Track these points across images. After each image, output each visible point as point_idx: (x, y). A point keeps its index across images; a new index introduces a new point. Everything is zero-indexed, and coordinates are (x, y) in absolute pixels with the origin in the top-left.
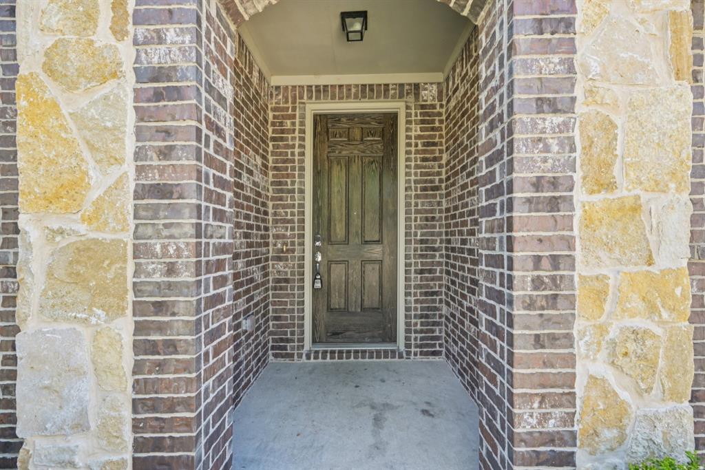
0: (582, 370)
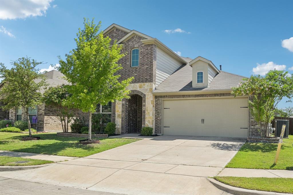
0: (146, 123)
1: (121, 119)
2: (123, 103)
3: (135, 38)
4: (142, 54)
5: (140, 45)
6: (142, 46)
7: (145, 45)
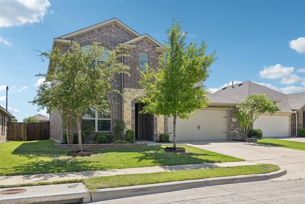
0: (158, 130)
1: (131, 126)
2: (133, 109)
3: (144, 42)
4: (152, 60)
5: (150, 51)
6: (152, 53)
7: (155, 52)
